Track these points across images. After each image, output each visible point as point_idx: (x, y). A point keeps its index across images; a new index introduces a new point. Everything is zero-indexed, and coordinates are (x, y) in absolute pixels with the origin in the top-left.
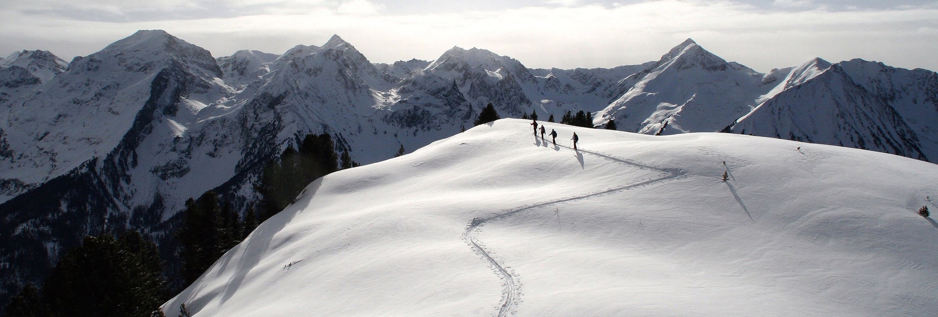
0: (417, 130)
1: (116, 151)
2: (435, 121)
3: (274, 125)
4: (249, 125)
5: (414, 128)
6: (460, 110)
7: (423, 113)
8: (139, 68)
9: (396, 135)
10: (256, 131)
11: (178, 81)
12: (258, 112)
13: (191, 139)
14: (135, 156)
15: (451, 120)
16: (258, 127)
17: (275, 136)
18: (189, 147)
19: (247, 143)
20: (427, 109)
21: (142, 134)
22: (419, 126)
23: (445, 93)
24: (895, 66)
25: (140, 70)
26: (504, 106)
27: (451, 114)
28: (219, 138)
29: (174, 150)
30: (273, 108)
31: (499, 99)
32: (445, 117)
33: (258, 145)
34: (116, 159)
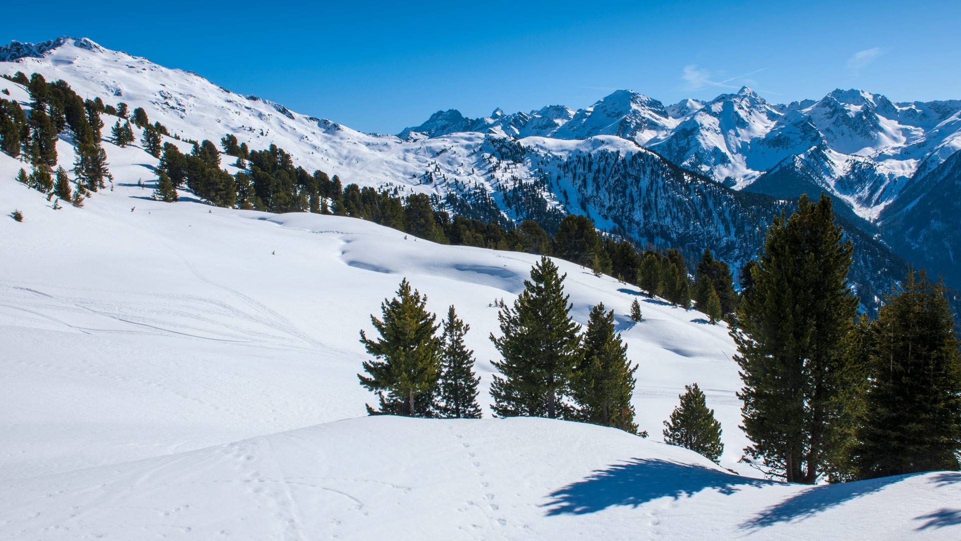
0: (778, 150)
2: (792, 143)
5: (777, 148)
6: (810, 136)
7: (785, 138)
9: (763, 153)
15: (804, 142)
20: (788, 135)
26: (859, 131)
27: (803, 138)
31: (856, 127)
32: (800, 140)
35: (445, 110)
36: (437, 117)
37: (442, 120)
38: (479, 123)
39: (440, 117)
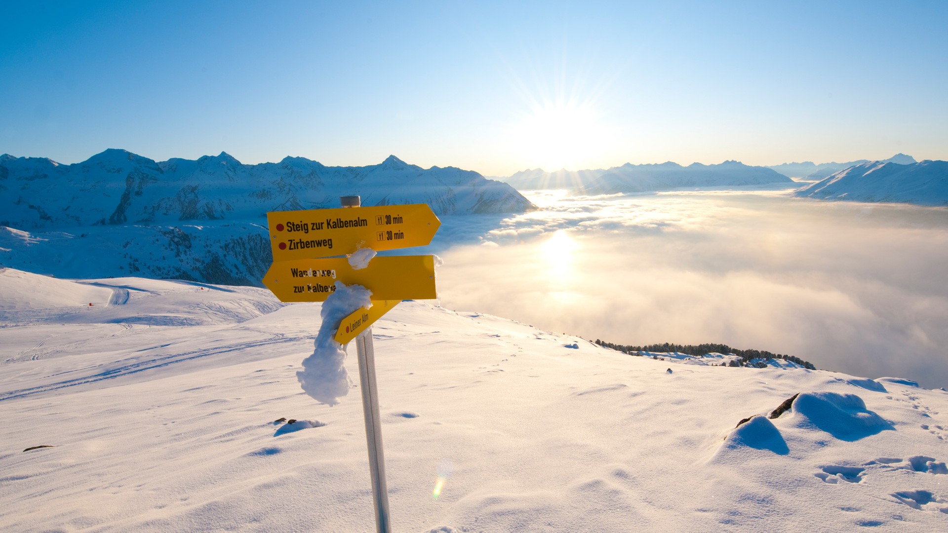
1: (114, 214)
3: (194, 199)
4: (182, 200)
8: (114, 171)
10: (186, 203)
11: (139, 178)
12: (186, 193)
13: (154, 207)
14: (125, 217)
16: (187, 201)
17: (196, 205)
18: (153, 211)
19: (183, 208)
21: (125, 205)
22: (266, 198)
23: (277, 182)
24: (464, 169)
25: (115, 172)
28: (168, 206)
29: (145, 213)
30: (194, 192)
33: (189, 209)
34: (115, 218)
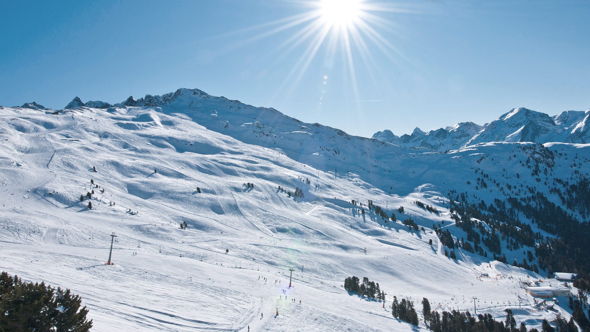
35: (382, 131)
36: (377, 136)
37: (380, 137)
38: (414, 137)
39: (379, 135)
